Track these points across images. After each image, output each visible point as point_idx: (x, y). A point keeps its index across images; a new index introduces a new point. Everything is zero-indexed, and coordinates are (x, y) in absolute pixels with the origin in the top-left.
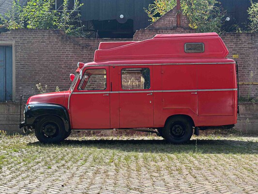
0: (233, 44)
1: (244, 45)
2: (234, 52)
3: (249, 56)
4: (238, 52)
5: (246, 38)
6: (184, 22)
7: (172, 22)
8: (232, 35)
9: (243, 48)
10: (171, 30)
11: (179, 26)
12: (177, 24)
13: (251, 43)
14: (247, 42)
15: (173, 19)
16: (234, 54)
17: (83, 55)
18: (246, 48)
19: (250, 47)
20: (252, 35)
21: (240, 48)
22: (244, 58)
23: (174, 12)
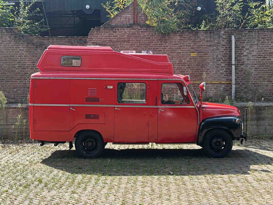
0: (191, 42)
1: (203, 43)
2: (192, 50)
3: (207, 54)
4: (196, 50)
5: (205, 36)
6: (141, 19)
7: (129, 19)
8: (189, 33)
9: (201, 46)
10: (127, 27)
11: (136, 23)
12: (134, 21)
13: (209, 41)
14: (206, 40)
15: (129, 16)
16: (193, 52)
17: (37, 54)
18: (205, 46)
19: (209, 44)
20: (210, 33)
21: (198, 46)
22: (202, 56)
23: (130, 9)
